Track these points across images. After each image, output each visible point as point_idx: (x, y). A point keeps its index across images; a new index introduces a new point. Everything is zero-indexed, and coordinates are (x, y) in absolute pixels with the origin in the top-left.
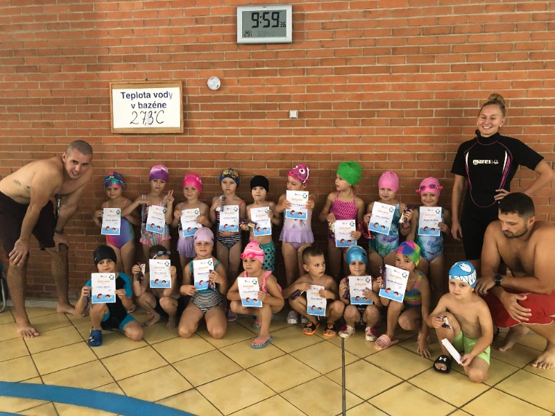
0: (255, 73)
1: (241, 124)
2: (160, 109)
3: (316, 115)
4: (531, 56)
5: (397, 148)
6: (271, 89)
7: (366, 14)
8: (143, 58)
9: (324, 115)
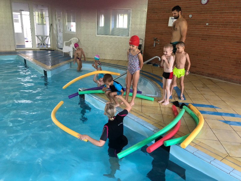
1: (195, 26)
6: (203, 18)
9: (215, 24)
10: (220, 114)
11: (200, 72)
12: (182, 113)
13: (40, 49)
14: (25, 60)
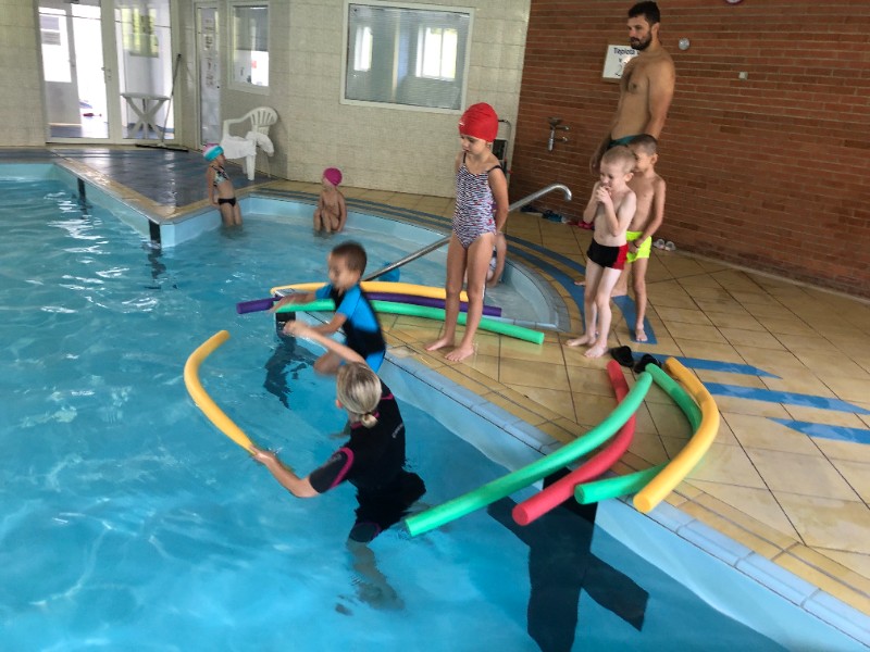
1: (698, 81)
6: (729, 51)
10: (778, 397)
11: (711, 245)
12: (642, 388)
13: (138, 146)
14: (81, 184)
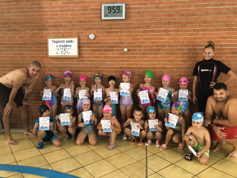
0: (109, 32)
1: (103, 54)
2: (69, 47)
3: (135, 50)
4: (226, 26)
5: (170, 64)
6: (116, 39)
7: (156, 7)
8: (61, 26)
9: (139, 50)
